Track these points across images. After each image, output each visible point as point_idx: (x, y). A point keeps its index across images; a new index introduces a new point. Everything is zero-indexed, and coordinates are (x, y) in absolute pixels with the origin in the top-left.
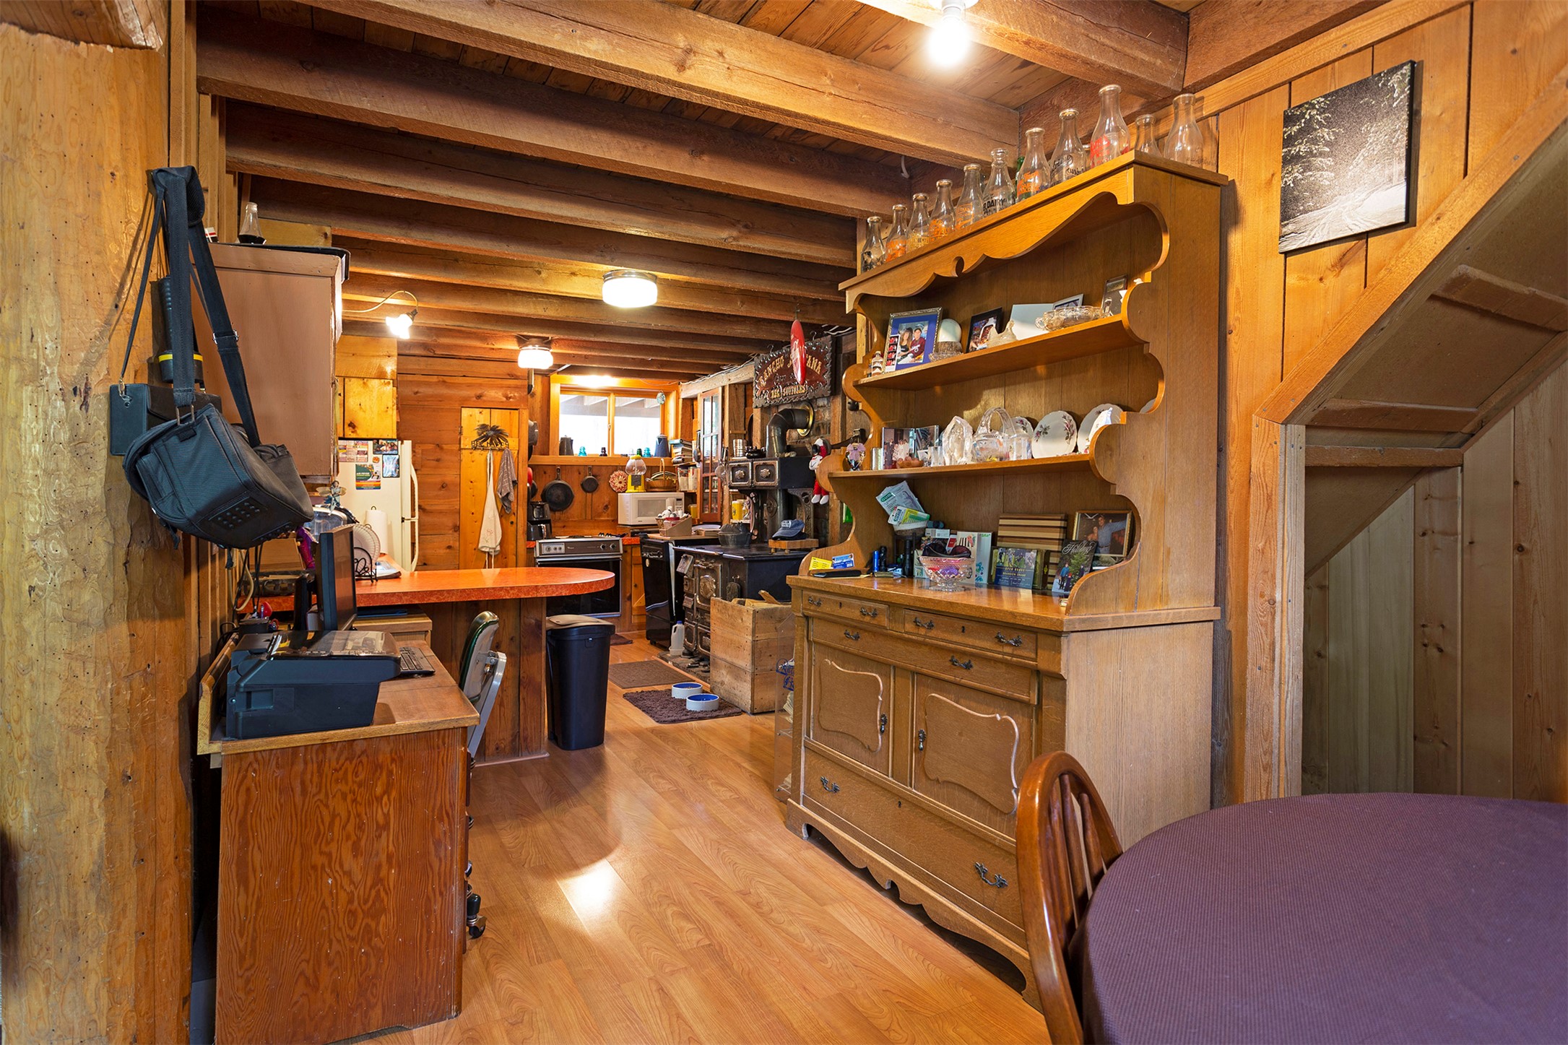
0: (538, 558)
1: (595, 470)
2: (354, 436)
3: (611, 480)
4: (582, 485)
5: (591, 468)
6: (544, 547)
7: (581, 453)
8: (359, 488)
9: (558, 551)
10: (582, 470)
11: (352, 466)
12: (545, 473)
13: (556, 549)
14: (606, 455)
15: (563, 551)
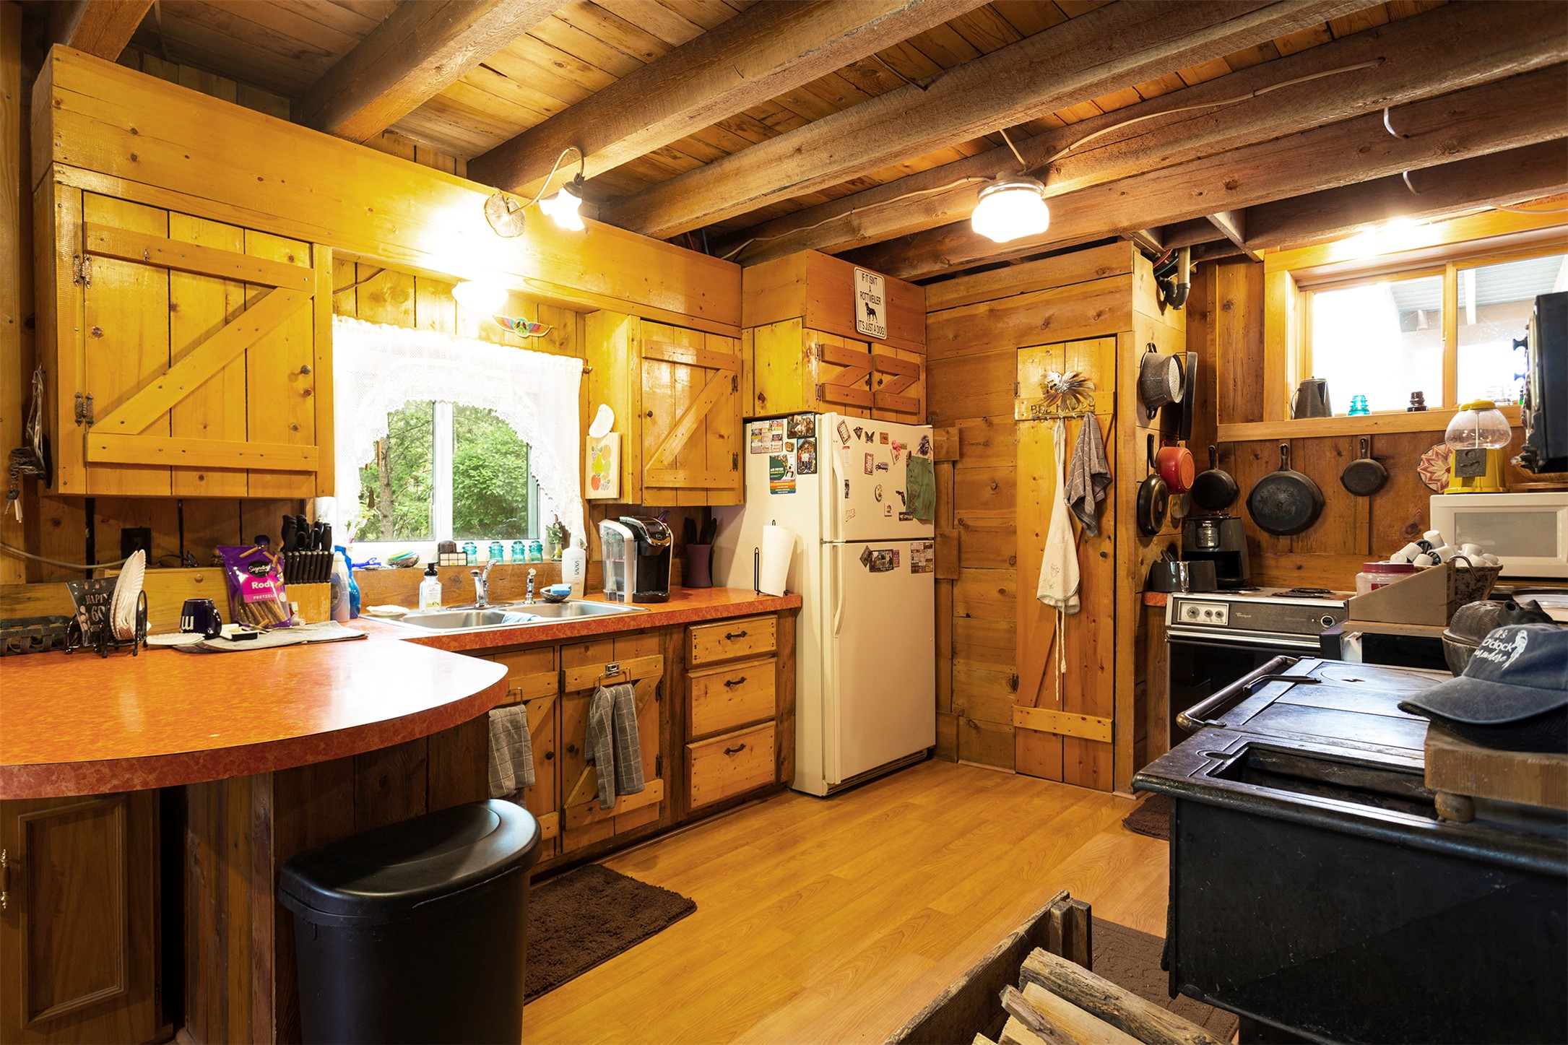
0: (1170, 628)
1: (1380, 446)
2: (763, 414)
3: (1424, 464)
4: (1342, 479)
5: (1368, 443)
6: (1185, 609)
7: (1353, 410)
8: (774, 492)
9: (1215, 620)
10: (1344, 446)
11: (766, 459)
12: (1256, 456)
13: (1208, 614)
14: (1424, 409)
15: (1224, 620)
